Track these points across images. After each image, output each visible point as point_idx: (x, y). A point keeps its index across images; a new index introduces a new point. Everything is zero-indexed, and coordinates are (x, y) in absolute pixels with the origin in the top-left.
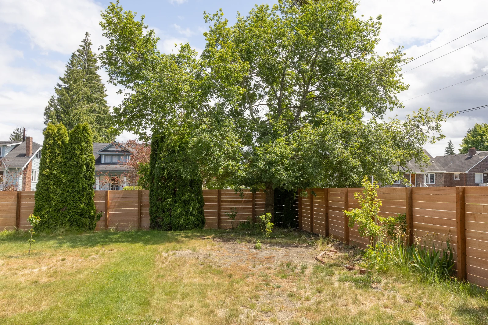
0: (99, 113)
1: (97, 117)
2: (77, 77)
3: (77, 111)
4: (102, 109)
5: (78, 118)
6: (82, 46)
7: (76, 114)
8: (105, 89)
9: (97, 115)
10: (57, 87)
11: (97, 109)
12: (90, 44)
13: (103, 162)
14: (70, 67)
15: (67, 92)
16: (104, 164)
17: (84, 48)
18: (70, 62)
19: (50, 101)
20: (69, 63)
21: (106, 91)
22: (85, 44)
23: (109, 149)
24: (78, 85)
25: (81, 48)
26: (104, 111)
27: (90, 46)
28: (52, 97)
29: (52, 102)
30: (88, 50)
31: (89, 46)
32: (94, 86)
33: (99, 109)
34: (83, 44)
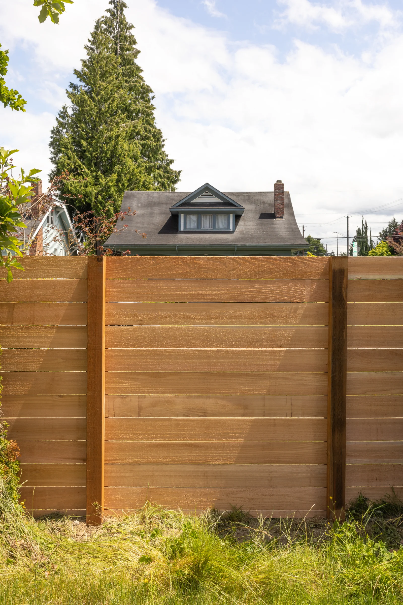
0: (145, 138)
1: (143, 146)
2: (107, 68)
3: (111, 134)
4: (150, 131)
5: (115, 146)
6: (108, 10)
7: (110, 138)
8: (151, 95)
9: (142, 142)
10: (71, 90)
11: (142, 132)
12: (124, 5)
13: (182, 229)
14: (91, 49)
15: (91, 97)
16: (184, 232)
17: (113, 15)
18: (92, 39)
19: (60, 116)
20: (89, 41)
21: (153, 98)
22: (115, 7)
23: (194, 201)
24: (110, 83)
25: (108, 15)
26: (154, 136)
27: (124, 9)
28: (64, 108)
29: (63, 118)
30: (120, 17)
31: (122, 10)
32: (135, 86)
33: (146, 131)
34: (112, 7)
